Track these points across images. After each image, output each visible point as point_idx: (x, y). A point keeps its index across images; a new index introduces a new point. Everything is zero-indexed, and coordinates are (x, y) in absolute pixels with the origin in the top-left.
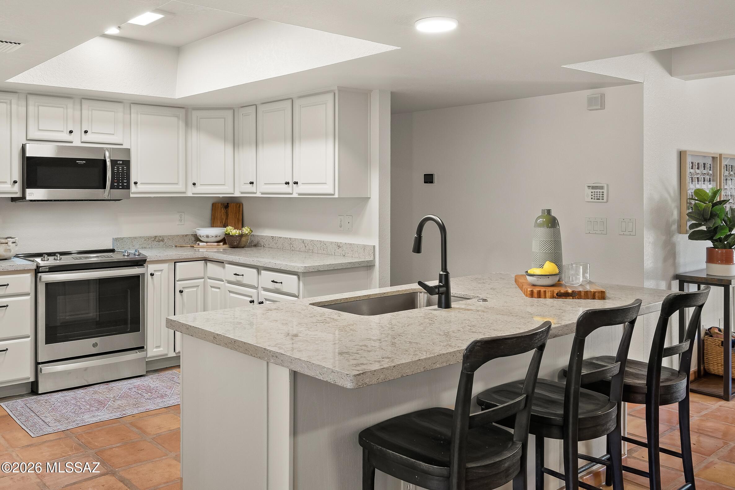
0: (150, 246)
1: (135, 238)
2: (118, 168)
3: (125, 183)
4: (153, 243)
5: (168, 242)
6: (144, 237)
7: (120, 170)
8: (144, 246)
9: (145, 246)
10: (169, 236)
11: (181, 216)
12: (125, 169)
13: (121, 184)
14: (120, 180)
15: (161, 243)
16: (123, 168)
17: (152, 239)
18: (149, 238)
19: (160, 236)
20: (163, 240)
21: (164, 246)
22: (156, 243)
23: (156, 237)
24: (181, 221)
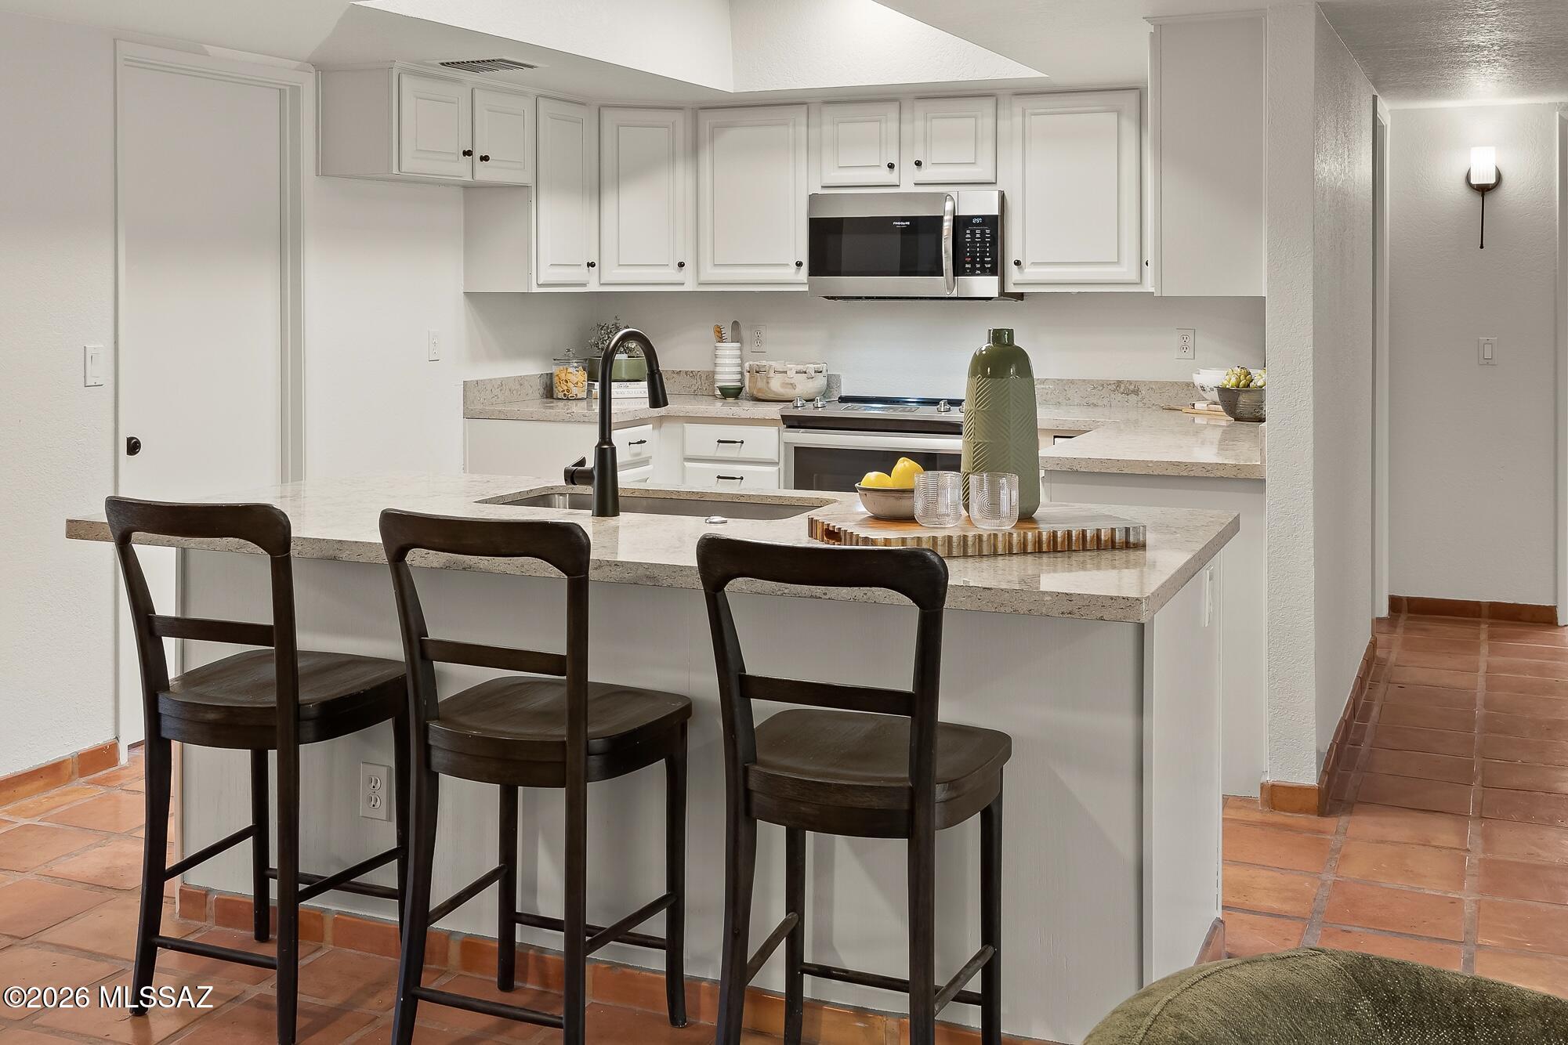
0: (1105, 401)
1: (1072, 382)
2: (973, 233)
3: (988, 263)
4: (1113, 396)
5: (1150, 397)
6: (1093, 381)
7: (978, 236)
8: (1093, 400)
9: (1095, 402)
10: (1151, 382)
11: (1184, 338)
12: (988, 234)
13: (978, 266)
14: (978, 257)
15: (1133, 398)
16: (983, 233)
17: (1110, 387)
18: (1103, 384)
19: (1130, 383)
20: (1136, 392)
21: (1140, 404)
22: (1120, 397)
23: (1119, 382)
24: (1184, 348)
